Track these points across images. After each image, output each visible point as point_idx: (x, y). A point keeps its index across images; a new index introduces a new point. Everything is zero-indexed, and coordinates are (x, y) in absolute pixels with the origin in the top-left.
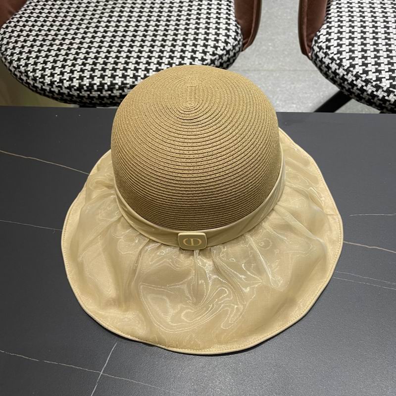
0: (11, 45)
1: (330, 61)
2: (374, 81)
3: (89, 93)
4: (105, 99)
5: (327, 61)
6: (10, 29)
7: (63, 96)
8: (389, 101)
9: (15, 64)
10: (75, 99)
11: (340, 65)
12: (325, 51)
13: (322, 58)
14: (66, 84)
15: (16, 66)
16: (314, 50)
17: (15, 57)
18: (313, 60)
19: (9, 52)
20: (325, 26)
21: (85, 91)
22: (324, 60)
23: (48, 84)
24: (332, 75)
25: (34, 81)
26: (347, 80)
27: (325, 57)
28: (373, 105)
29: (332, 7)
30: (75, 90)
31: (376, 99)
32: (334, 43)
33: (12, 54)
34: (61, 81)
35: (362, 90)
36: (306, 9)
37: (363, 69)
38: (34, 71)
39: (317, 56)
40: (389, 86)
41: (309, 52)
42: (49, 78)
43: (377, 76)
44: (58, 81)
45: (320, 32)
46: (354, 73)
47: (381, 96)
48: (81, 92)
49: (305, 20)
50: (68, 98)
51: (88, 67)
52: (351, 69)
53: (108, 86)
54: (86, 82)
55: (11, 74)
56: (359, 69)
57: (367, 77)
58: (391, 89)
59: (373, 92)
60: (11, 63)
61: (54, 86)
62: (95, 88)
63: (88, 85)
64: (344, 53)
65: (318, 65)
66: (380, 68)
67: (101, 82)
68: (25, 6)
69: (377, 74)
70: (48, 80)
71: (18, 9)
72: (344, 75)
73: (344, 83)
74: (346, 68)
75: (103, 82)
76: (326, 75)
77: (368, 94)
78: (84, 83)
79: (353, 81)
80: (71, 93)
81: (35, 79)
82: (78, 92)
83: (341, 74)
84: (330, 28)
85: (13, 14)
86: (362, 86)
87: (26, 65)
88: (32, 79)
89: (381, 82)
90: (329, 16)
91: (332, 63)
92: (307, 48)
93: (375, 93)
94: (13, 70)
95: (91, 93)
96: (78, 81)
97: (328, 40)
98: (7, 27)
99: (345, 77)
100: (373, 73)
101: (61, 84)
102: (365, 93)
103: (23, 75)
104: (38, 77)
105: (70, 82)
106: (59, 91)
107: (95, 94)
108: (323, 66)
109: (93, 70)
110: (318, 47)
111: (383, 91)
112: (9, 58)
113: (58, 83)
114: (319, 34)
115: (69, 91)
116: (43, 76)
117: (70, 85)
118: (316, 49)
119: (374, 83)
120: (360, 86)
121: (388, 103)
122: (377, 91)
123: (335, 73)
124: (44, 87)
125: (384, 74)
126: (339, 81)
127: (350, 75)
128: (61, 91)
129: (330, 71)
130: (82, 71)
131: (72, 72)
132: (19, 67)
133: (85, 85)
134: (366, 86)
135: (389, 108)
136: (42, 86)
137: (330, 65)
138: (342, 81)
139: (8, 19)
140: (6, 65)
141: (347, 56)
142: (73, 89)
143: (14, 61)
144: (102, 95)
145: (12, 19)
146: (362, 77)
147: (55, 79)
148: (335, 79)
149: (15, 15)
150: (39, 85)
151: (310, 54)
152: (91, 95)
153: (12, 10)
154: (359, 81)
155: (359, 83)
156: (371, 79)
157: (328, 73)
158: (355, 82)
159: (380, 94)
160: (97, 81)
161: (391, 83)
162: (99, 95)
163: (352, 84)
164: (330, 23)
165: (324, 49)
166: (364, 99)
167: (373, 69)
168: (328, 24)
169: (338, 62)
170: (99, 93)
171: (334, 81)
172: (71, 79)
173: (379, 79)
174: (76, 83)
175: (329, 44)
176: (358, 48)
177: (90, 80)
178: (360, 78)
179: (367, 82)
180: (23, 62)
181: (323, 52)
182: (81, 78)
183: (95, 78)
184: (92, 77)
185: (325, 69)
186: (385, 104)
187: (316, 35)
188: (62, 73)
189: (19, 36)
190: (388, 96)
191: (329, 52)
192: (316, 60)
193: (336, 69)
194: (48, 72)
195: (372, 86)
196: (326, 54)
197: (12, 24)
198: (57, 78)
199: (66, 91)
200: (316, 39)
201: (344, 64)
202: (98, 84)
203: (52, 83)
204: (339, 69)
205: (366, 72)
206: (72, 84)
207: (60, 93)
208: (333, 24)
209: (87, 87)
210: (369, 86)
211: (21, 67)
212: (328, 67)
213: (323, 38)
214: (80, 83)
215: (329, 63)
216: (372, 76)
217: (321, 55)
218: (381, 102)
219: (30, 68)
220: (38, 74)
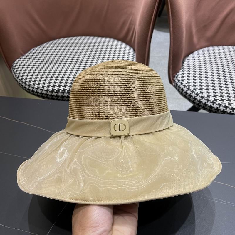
0: (20, 69)
1: (183, 87)
2: (206, 97)
3: (57, 94)
4: (65, 98)
5: (182, 87)
6: (20, 62)
7: (43, 95)
8: (214, 107)
9: (20, 78)
10: (49, 96)
11: (188, 89)
12: (181, 82)
13: (179, 85)
14: (46, 89)
15: (21, 79)
16: (175, 81)
17: (21, 75)
18: (175, 86)
19: (18, 72)
20: (181, 71)
21: (55, 93)
22: (180, 86)
23: (36, 88)
24: (184, 94)
25: (29, 87)
26: (192, 96)
27: (181, 85)
28: (206, 110)
29: (185, 62)
30: (50, 92)
31: (207, 106)
32: (185, 78)
33: (20, 73)
34: (43, 87)
35: (200, 101)
36: (171, 61)
37: (200, 92)
38: (30, 81)
39: (177, 84)
40: (213, 100)
41: (173, 83)
42: (37, 86)
43: (207, 95)
44: (41, 87)
45: (178, 73)
46: (196, 93)
47: (209, 105)
48: (53, 93)
49: (171, 67)
50: (46, 96)
51: (58, 81)
52: (194, 91)
53: (68, 91)
54: (56, 88)
55: (17, 83)
56: (198, 91)
57: (203, 95)
58: (215, 101)
59: (205, 102)
60: (18, 77)
61: (39, 89)
62: (61, 91)
63: (57, 90)
64: (190, 83)
65: (178, 89)
66: (209, 91)
67: (64, 89)
68: (29, 52)
69: (207, 94)
70: (36, 86)
71: (25, 53)
72: (190, 94)
73: (190, 97)
74: (191, 90)
75: (65, 89)
76: (182, 94)
77: (203, 104)
78: (55, 88)
79: (195, 97)
80: (47, 93)
81: (29, 86)
82: (51, 93)
83: (189, 93)
84: (184, 71)
85: (22, 55)
86: (200, 100)
87: (26, 79)
88: (28, 86)
89: (209, 98)
90: (184, 66)
91: (184, 88)
92: (172, 81)
93: (207, 103)
94: (18, 80)
95: (58, 94)
96: (52, 88)
97: (183, 77)
98: (19, 61)
99: (191, 95)
100: (206, 93)
101: (43, 89)
102: (202, 103)
103: (24, 83)
104: (31, 84)
105: (48, 88)
106: (41, 92)
107: (60, 94)
108: (180, 89)
109: (60, 83)
110: (178, 80)
111: (211, 102)
112: (17, 75)
113: (41, 88)
114: (178, 74)
115: (46, 92)
116: (34, 84)
117: (47, 89)
118: (177, 81)
119: (206, 98)
120: (199, 99)
121: (213, 109)
122: (207, 102)
123: (186, 93)
124: (33, 90)
125: (210, 94)
126: (188, 97)
127: (193, 94)
128: (42, 92)
129: (184, 92)
130: (55, 83)
131: (49, 83)
132: (22, 79)
133: (55, 90)
134: (202, 99)
135: (214, 111)
136: (32, 89)
137: (184, 89)
138: (189, 97)
139: (20, 57)
140: (15, 79)
141: (192, 85)
142: (49, 91)
143: (20, 77)
144: (63, 95)
145: (22, 57)
146: (199, 95)
147: (40, 86)
148: (186, 96)
149: (24, 55)
150: (31, 89)
151: (173, 84)
152: (58, 95)
153: (22, 53)
154: (198, 97)
155: (198, 98)
156: (204, 96)
157: (182, 93)
158: (196, 97)
159: (209, 104)
160: (62, 88)
161: (214, 99)
162: (62, 95)
163: (195, 98)
164: (184, 69)
165: (180, 81)
166: (201, 106)
167: (205, 91)
168: (183, 70)
169: (188, 87)
170: (62, 94)
171: (185, 97)
172: (48, 86)
173: (208, 96)
174: (51, 88)
175: (183, 79)
176: (197, 81)
177: (58, 87)
178: (199, 96)
179: (202, 97)
180: (24, 77)
181: (180, 83)
182: (54, 86)
183: (61, 87)
184: (59, 86)
185: (181, 91)
186: (212, 109)
187: (177, 74)
188: (44, 83)
189: (24, 65)
190: (213, 105)
191: (183, 82)
192: (176, 86)
193: (186, 91)
194: (37, 83)
195: (205, 99)
196: (182, 83)
197: (22, 60)
198: (41, 86)
199: (44, 92)
200: (177, 76)
201: (190, 88)
202: (62, 89)
203: (38, 88)
204: (188, 91)
205: (202, 93)
206: (49, 89)
207: (41, 93)
208: (185, 70)
209: (56, 91)
210: (203, 99)
211: (23, 80)
212: (183, 90)
213: (180, 76)
214: (53, 89)
215: (183, 88)
216: (205, 95)
217: (179, 84)
218: (210, 108)
219: (28, 80)
220: (32, 83)
